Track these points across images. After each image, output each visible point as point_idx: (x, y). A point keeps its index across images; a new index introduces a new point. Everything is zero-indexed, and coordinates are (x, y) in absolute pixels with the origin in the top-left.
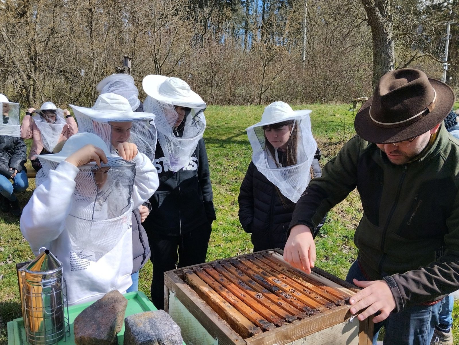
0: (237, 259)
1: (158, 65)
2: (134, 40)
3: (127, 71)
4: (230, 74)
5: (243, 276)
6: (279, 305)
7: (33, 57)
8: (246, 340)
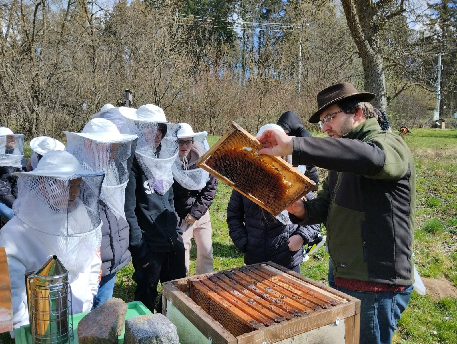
0: (231, 272)
1: (158, 98)
2: (135, 75)
3: (127, 104)
4: (228, 106)
5: (236, 285)
6: (269, 309)
7: (36, 92)
8: (237, 337)
